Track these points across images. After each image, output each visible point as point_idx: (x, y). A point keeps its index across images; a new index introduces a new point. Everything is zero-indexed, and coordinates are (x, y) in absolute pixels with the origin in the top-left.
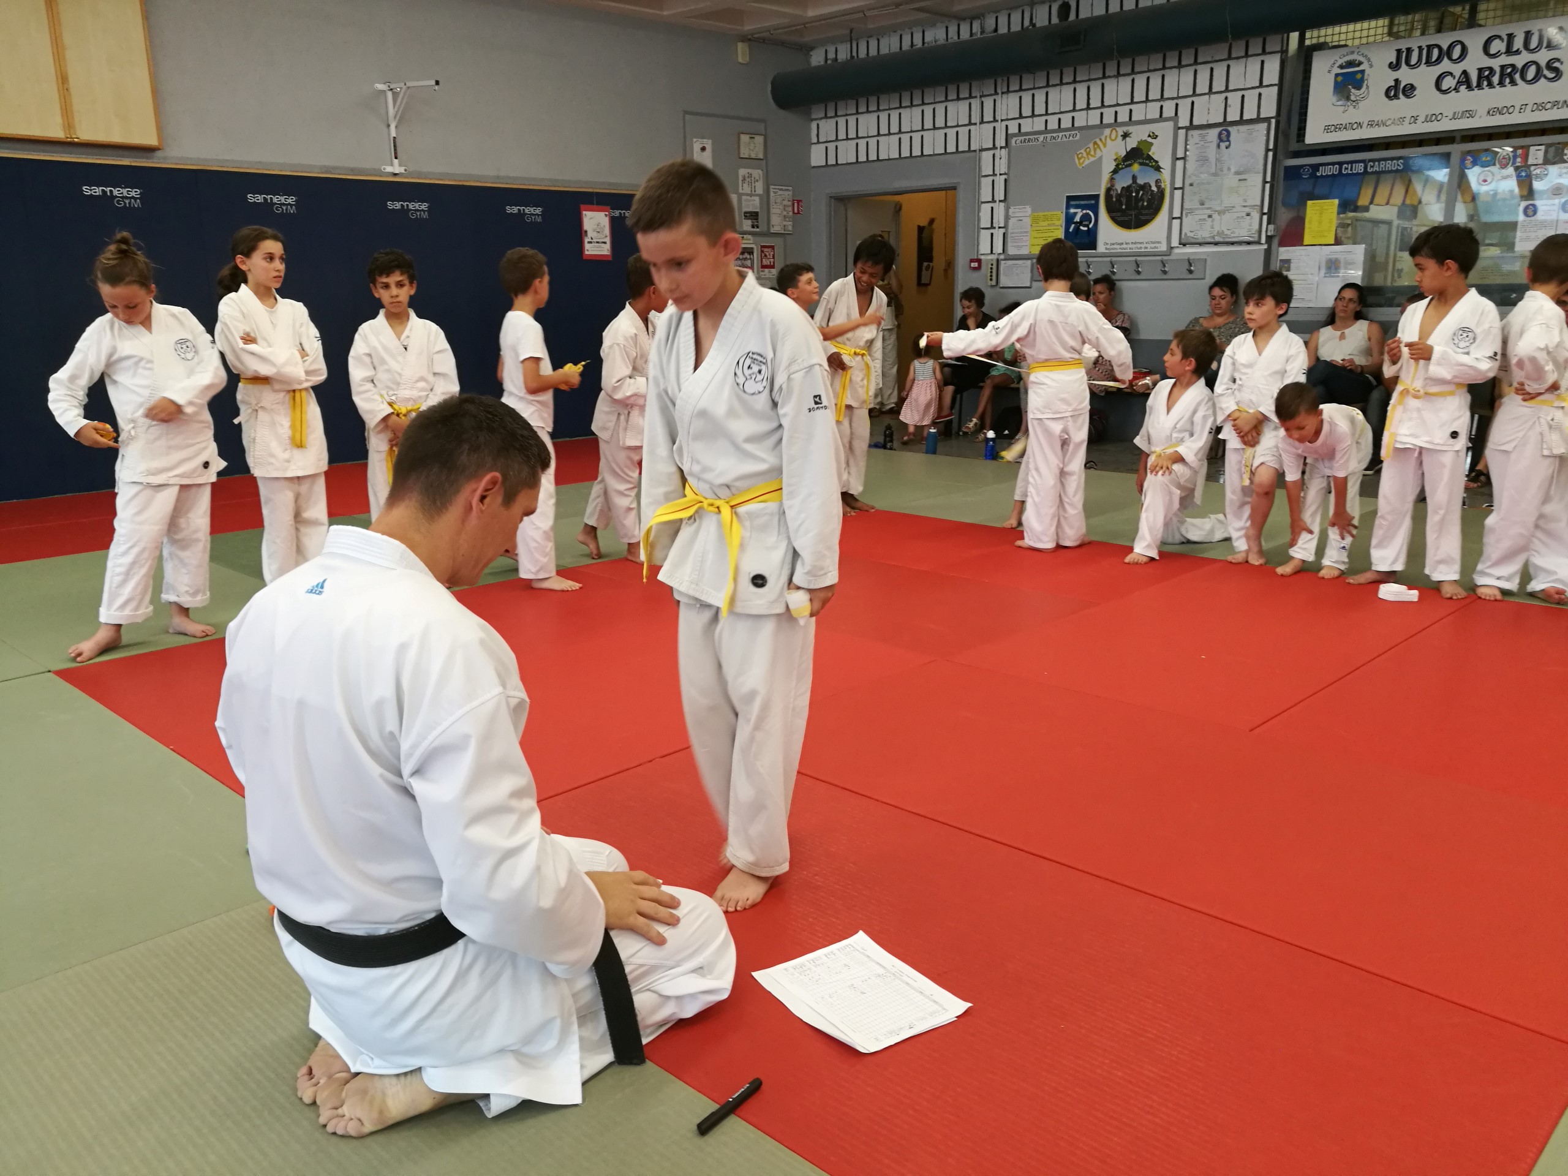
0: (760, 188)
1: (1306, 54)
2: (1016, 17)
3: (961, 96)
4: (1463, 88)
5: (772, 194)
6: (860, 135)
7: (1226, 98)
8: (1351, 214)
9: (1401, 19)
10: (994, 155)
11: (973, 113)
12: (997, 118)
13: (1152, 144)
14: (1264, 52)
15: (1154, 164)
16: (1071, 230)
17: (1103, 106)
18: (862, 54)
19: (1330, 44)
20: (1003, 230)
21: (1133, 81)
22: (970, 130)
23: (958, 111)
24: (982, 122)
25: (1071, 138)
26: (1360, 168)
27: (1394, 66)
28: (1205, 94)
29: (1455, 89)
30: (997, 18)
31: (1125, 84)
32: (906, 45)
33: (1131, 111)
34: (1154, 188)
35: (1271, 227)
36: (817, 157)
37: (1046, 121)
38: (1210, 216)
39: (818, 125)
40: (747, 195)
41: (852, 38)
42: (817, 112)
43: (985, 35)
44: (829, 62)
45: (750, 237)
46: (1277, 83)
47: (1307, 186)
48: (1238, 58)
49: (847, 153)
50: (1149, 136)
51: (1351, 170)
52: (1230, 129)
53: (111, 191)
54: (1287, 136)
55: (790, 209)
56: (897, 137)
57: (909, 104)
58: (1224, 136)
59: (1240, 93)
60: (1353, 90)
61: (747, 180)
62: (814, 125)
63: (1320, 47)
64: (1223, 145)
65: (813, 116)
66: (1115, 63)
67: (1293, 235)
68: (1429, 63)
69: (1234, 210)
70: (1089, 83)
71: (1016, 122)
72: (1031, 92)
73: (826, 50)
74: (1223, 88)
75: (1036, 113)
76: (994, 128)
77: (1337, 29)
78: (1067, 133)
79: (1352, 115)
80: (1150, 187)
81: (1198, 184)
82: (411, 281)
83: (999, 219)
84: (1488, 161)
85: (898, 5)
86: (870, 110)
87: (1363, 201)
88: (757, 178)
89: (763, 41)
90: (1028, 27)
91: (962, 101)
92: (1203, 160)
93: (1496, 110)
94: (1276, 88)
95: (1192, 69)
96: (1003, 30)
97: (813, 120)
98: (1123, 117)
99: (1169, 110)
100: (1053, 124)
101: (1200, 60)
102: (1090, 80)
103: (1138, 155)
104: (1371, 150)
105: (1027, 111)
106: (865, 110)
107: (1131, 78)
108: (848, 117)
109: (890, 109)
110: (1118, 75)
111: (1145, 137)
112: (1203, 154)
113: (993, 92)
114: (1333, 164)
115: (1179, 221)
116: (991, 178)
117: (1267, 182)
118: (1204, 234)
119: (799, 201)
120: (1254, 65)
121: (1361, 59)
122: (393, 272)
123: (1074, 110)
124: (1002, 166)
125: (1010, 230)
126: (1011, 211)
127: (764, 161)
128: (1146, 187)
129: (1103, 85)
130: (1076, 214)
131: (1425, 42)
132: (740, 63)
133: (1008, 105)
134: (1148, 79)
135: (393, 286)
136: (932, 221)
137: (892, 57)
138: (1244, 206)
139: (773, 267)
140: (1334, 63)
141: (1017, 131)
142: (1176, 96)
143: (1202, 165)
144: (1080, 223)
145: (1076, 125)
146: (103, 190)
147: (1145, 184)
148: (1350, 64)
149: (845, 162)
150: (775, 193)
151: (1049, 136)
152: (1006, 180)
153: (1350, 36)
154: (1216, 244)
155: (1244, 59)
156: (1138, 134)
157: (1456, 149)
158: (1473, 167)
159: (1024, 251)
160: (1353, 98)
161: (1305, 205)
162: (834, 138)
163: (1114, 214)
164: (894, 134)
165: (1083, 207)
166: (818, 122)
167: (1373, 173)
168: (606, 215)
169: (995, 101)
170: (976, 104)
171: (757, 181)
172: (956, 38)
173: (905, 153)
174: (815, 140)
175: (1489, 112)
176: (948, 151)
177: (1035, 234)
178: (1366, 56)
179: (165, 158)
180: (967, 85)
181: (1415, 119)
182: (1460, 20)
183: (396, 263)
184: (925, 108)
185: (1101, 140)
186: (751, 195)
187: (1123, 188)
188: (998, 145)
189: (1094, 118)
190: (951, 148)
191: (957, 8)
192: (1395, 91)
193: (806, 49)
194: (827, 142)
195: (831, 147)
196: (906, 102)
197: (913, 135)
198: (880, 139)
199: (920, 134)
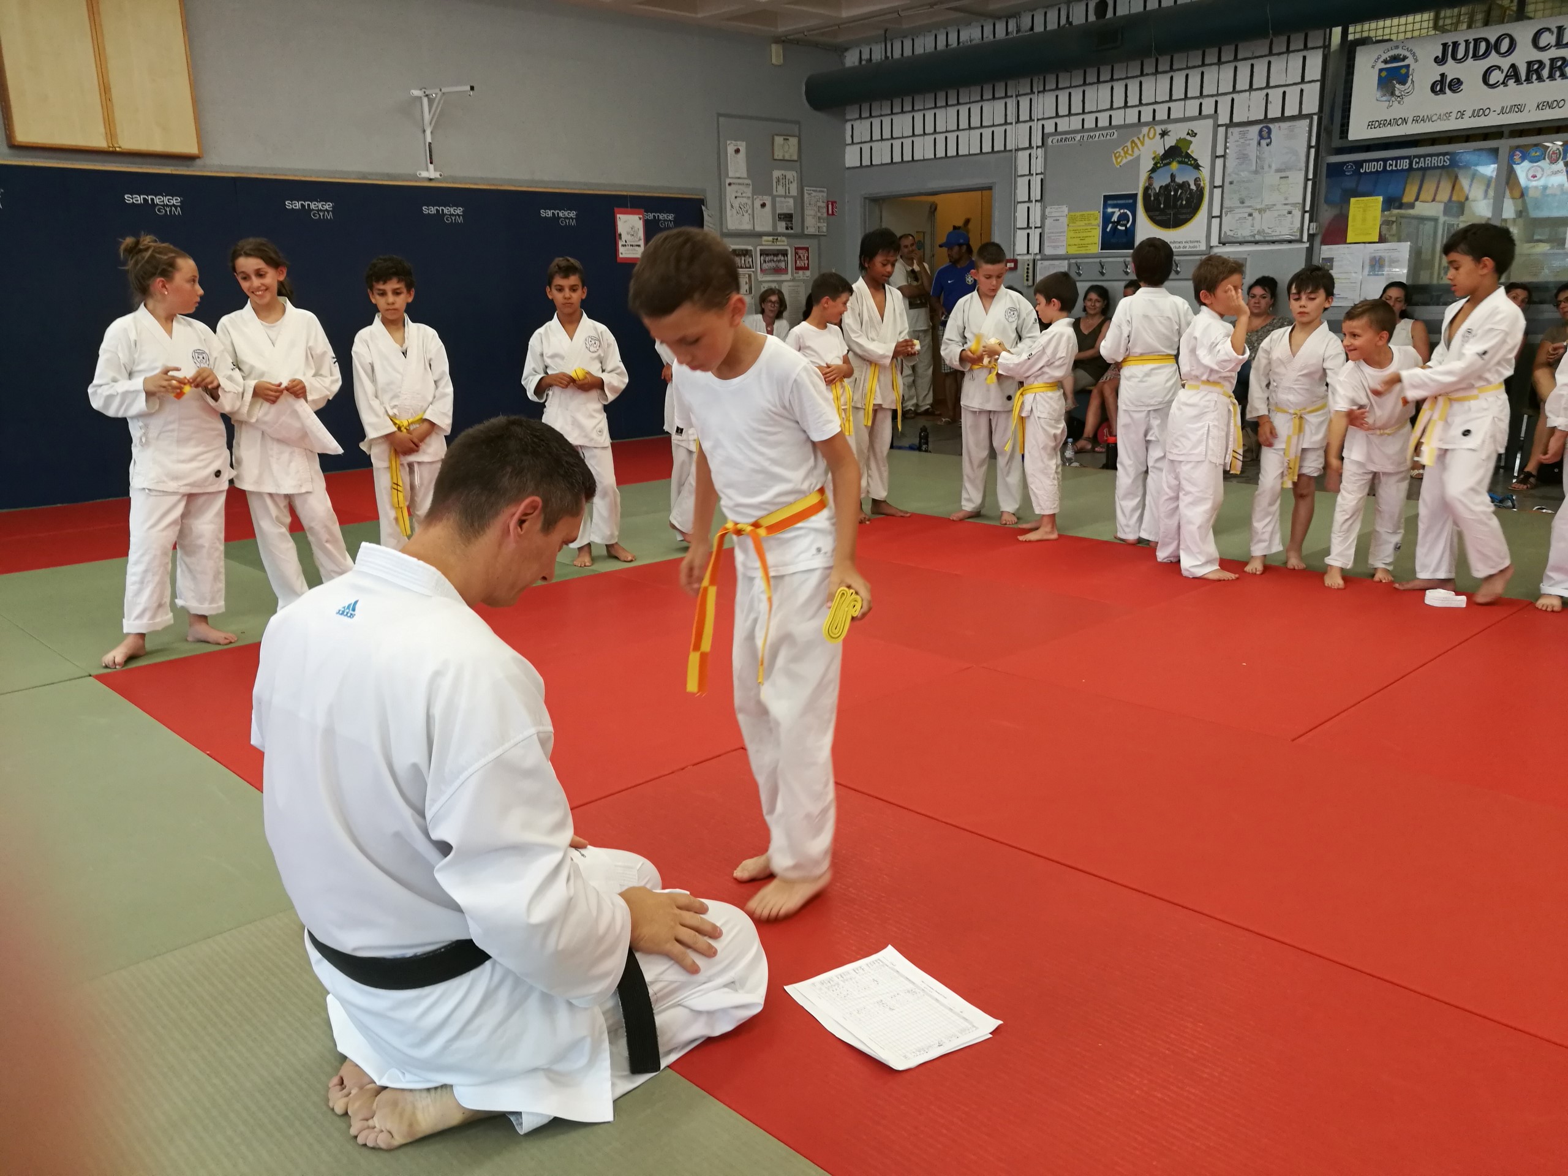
0: (794, 191)
1: (1349, 49)
2: (1052, 15)
3: (996, 96)
4: (1511, 82)
5: (806, 196)
6: (894, 136)
7: (1267, 95)
8: (1396, 211)
9: (1446, 13)
10: (1030, 155)
11: (1008, 113)
12: (1033, 118)
13: (1191, 142)
14: (1306, 48)
15: (1193, 162)
16: (1108, 230)
17: (1141, 104)
18: (897, 54)
19: (1374, 39)
20: (1038, 231)
21: (1172, 78)
22: (1005, 131)
23: (994, 111)
24: (1018, 121)
25: (1108, 137)
26: (1404, 164)
27: (1440, 61)
28: (1245, 91)
29: (1502, 84)
30: (1033, 16)
31: (1163, 82)
32: (941, 45)
33: (1169, 109)
34: (1193, 187)
35: (1313, 225)
36: (851, 158)
37: (1083, 120)
38: (1250, 215)
39: (852, 126)
40: (781, 197)
41: (886, 38)
42: (852, 113)
43: (1020, 34)
44: (864, 62)
45: (784, 238)
46: (1319, 77)
47: (1350, 184)
48: (1279, 54)
49: (881, 154)
50: (1188, 134)
51: (1396, 166)
52: (1271, 126)
53: (152, 200)
54: (1329, 133)
55: (825, 210)
56: (932, 137)
57: (944, 104)
58: (1265, 133)
59: (1281, 90)
60: (1397, 86)
61: (781, 181)
62: (848, 126)
63: (1364, 42)
64: (1264, 142)
65: (848, 117)
66: (1154, 60)
67: (1336, 233)
68: (1476, 56)
69: (1275, 208)
70: (1127, 81)
71: (1052, 122)
72: (1067, 91)
73: (861, 51)
74: (1264, 85)
75: (1073, 112)
76: (1030, 127)
77: (1381, 23)
78: (1105, 132)
79: (1397, 110)
80: (1189, 185)
81: (1238, 182)
82: (409, 287)
83: (1036, 219)
84: (1537, 156)
85: (932, 5)
86: (904, 110)
87: (1408, 198)
88: (792, 180)
89: (797, 42)
90: (1065, 25)
91: (998, 101)
92: (1243, 157)
93: (1545, 104)
94: (1318, 84)
95: (1232, 65)
96: (1039, 28)
97: (847, 121)
98: (1161, 115)
99: (1208, 109)
100: (1090, 123)
101: (1240, 57)
102: (1127, 78)
103: (1177, 153)
104: (1416, 147)
105: (1063, 110)
106: (900, 111)
107: (1169, 76)
108: (881, 118)
109: (924, 109)
110: (1157, 72)
111: (1184, 135)
112: (1245, 152)
113: (1029, 91)
114: (1377, 160)
115: (1218, 220)
116: (1027, 179)
117: (1309, 180)
118: (1245, 232)
119: (833, 203)
120: (1295, 61)
121: (1407, 54)
122: (390, 279)
123: (1112, 108)
124: (1038, 166)
125: (1046, 230)
126: (1048, 210)
127: (798, 163)
128: (1185, 186)
129: (1141, 83)
130: (1113, 213)
131: (1472, 35)
132: (775, 65)
133: (1044, 104)
134: (1187, 76)
135: (390, 294)
136: (967, 221)
137: (926, 57)
138: (1285, 204)
139: (807, 268)
140: (1378, 58)
141: (1053, 130)
142: (1215, 93)
143: (1241, 164)
144: (1118, 222)
145: (1113, 123)
146: (144, 199)
147: (1183, 182)
148: (1395, 59)
149: (880, 163)
150: (809, 194)
151: (1086, 135)
152: (1042, 180)
153: (1395, 30)
154: (1257, 243)
155: (1285, 55)
156: (1178, 132)
157: (1504, 145)
158: (1522, 161)
159: (1061, 251)
160: (1397, 93)
161: (1348, 202)
162: (869, 139)
163: (1151, 214)
164: (929, 134)
165: (1120, 207)
166: (853, 123)
167: (1418, 169)
168: (640, 219)
169: (1031, 100)
170: (1011, 103)
171: (791, 183)
172: (991, 37)
173: (941, 153)
174: (849, 140)
175: (1538, 106)
176: (983, 151)
177: (1072, 234)
178: (1411, 50)
179: (204, 166)
180: (1003, 85)
181: (1462, 114)
182: (1508, 12)
183: (394, 270)
184: (960, 107)
185: (1139, 138)
186: (785, 197)
187: (1161, 187)
188: (1034, 144)
189: (1132, 116)
190: (987, 148)
191: (992, 7)
192: (1441, 86)
193: (841, 50)
194: (861, 143)
195: (866, 148)
196: (941, 102)
197: (949, 135)
198: (915, 139)
199: (955, 134)
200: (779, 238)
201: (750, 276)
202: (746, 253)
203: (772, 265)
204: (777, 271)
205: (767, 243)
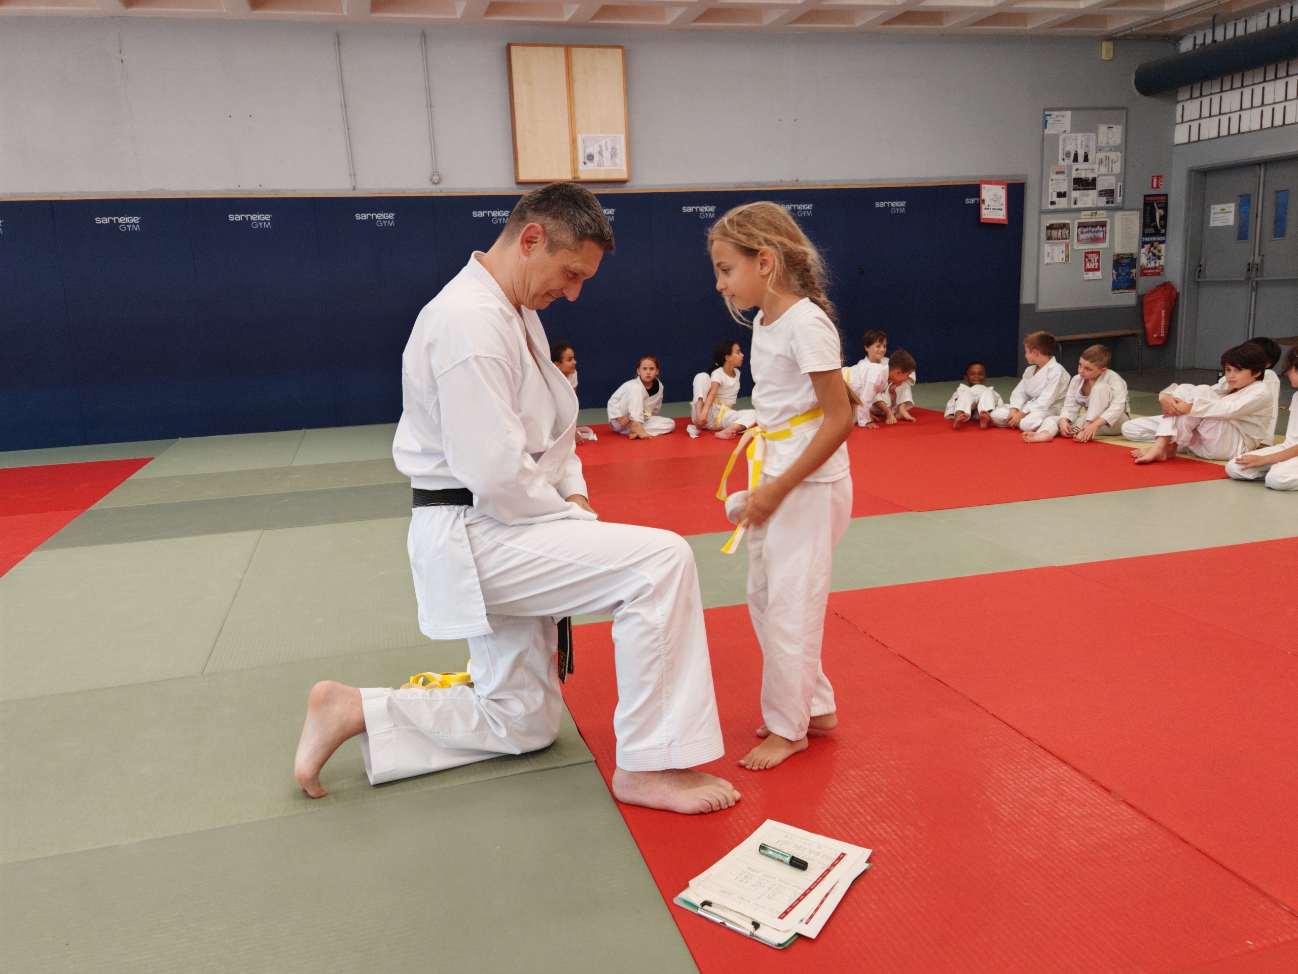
0: (1117, 168)
6: (1222, 112)
18: (1230, 34)
32: (1274, 22)
36: (1181, 135)
39: (1183, 106)
40: (1105, 175)
41: (1216, 22)
42: (1183, 94)
44: (1197, 47)
49: (1209, 129)
56: (1260, 109)
57: (1273, 77)
61: (1104, 162)
62: (1179, 107)
73: (1195, 38)
86: (1234, 87)
88: (1115, 159)
89: (1125, 38)
97: (1178, 103)
106: (1229, 87)
108: (1211, 96)
109: (1253, 84)
119: (1158, 177)
127: (1124, 145)
132: (1105, 61)
137: (1258, 34)
149: (1207, 138)
162: (1198, 117)
164: (1257, 107)
166: (1183, 103)
168: (1003, 190)
171: (1115, 162)
173: (1267, 123)
174: (1179, 119)
179: (631, 187)
184: (1288, 79)
186: (1108, 175)
193: (1177, 39)
194: (1191, 121)
195: (1195, 125)
196: (1271, 75)
197: (1276, 106)
198: (1242, 113)
199: (1282, 105)
200: (1099, 212)
201: (1067, 245)
202: (1064, 226)
203: (1090, 235)
204: (1095, 240)
205: (1085, 217)
